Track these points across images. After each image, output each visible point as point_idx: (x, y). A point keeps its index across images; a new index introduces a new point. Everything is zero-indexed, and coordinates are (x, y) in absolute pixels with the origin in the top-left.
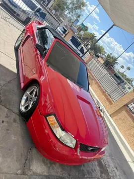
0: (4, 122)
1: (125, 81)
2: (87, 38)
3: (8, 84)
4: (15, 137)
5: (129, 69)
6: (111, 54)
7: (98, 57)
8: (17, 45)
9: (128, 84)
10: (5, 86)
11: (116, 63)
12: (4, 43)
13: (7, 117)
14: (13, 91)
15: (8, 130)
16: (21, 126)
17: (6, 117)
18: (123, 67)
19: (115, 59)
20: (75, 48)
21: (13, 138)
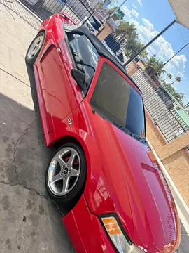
0: (27, 220)
1: (173, 98)
2: (122, 31)
3: (25, 137)
4: (45, 246)
5: (178, 79)
6: (155, 56)
7: (137, 60)
8: (30, 56)
9: (176, 102)
10: (21, 143)
11: (163, 71)
12: (10, 52)
13: (30, 206)
14: (33, 149)
15: (33, 234)
16: (51, 218)
17: (27, 207)
18: (170, 76)
19: (162, 66)
20: (113, 54)
21: (43, 248)
